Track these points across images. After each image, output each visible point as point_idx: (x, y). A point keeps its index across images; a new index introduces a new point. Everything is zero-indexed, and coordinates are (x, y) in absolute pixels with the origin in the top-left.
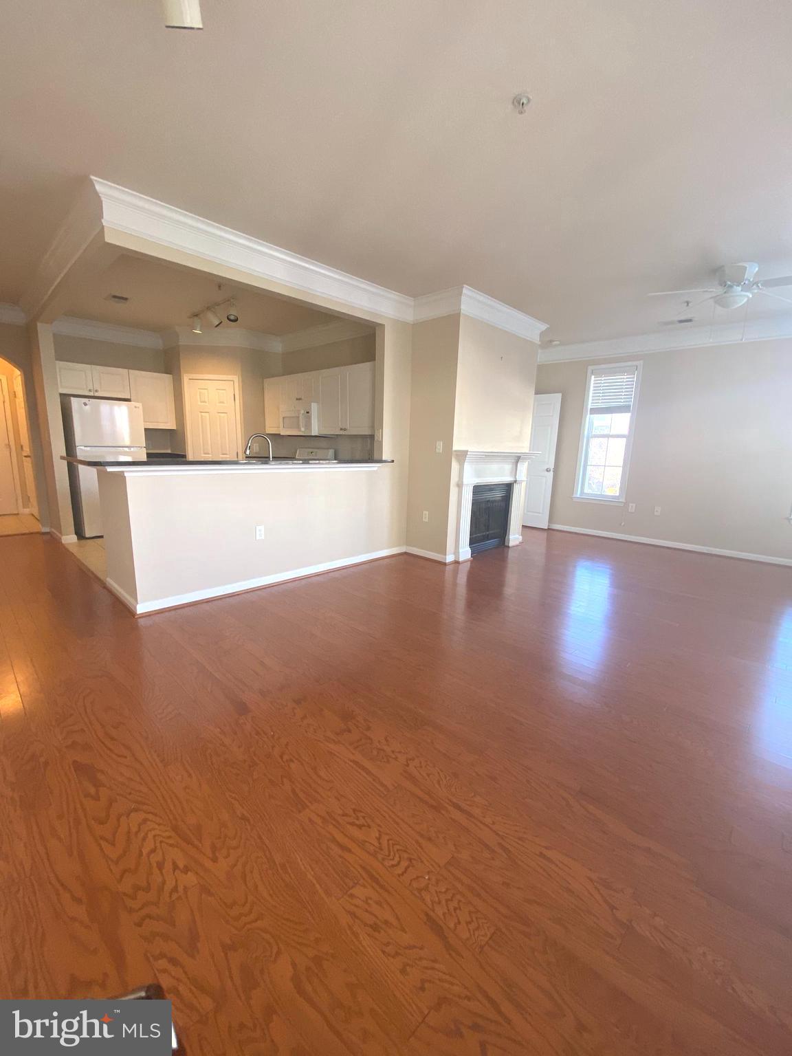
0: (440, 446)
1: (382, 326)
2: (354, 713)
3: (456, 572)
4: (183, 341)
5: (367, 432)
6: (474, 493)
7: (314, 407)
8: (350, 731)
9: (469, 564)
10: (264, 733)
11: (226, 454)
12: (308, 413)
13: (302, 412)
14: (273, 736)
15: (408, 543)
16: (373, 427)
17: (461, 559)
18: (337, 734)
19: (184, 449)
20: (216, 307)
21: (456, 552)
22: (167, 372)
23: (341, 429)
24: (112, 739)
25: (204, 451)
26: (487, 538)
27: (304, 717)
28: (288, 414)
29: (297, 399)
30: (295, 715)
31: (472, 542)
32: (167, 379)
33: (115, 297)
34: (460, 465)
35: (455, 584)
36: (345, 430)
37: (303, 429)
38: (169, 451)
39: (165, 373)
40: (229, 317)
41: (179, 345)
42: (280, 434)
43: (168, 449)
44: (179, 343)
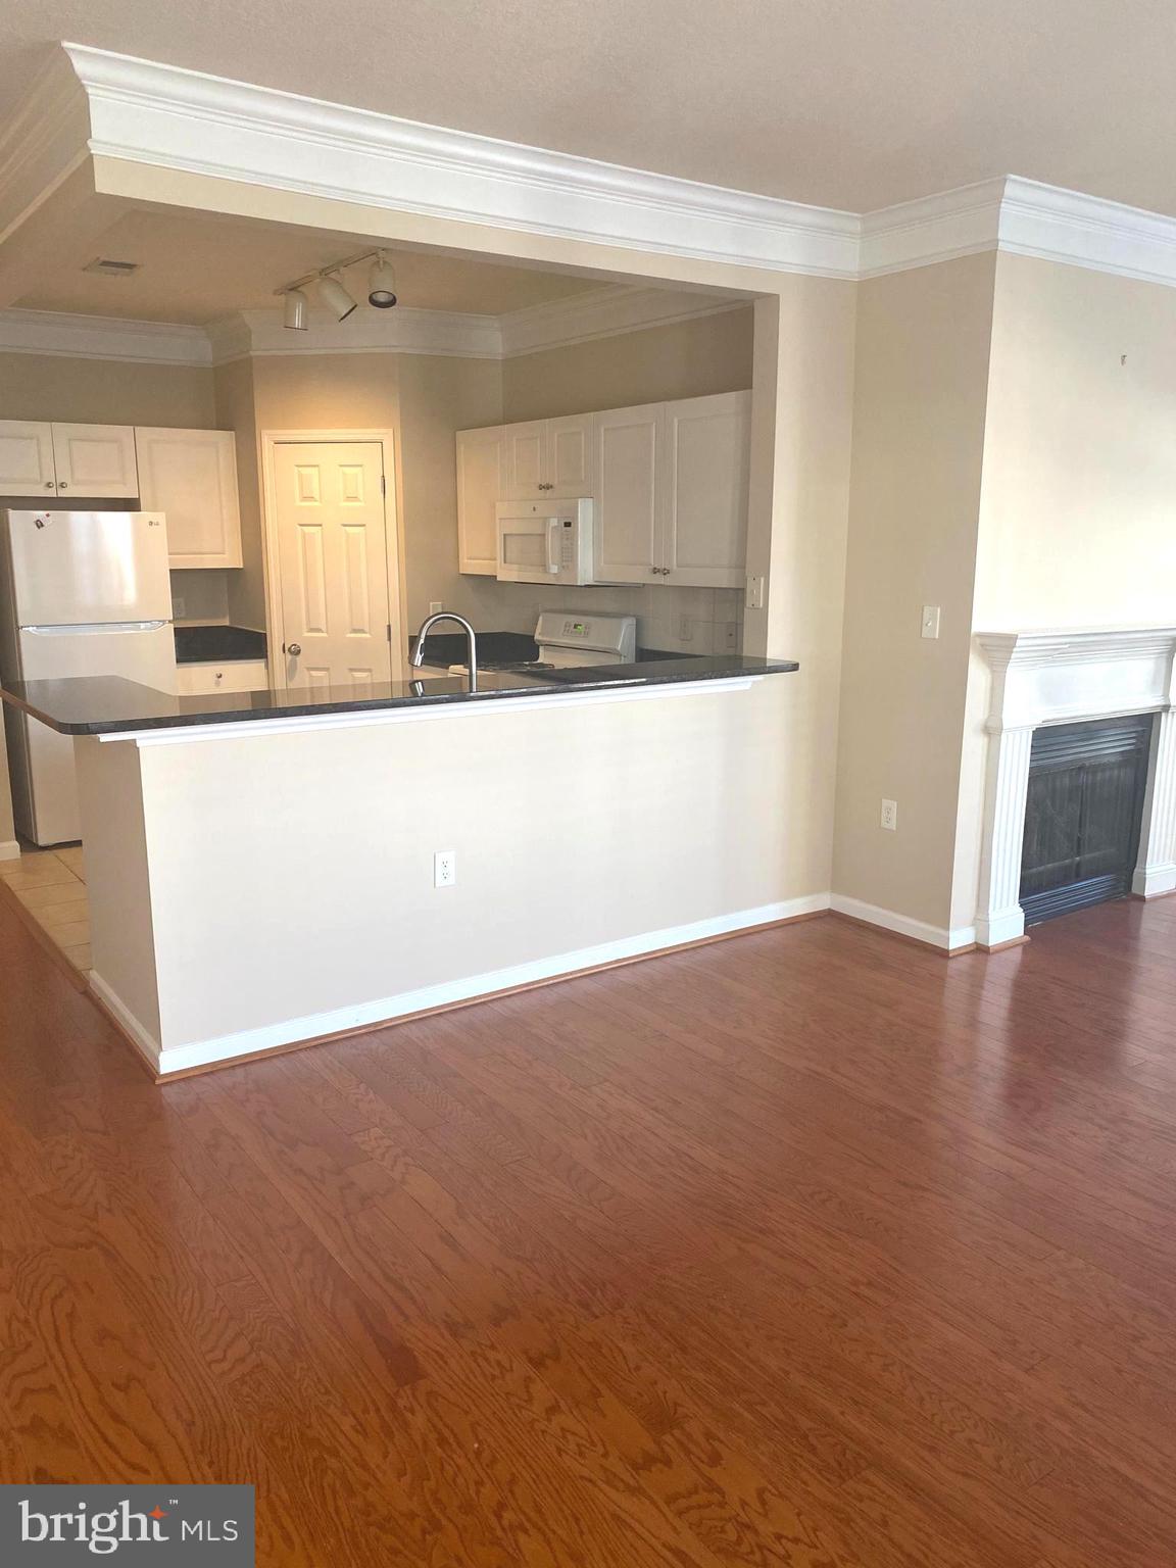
0: (933, 624)
1: (772, 299)
2: (680, 1410)
3: (977, 981)
4: (258, 349)
5: (723, 579)
6: (1036, 749)
7: (585, 512)
8: (668, 1463)
9: (1016, 956)
10: (458, 1443)
11: (362, 631)
12: (568, 524)
13: (554, 522)
14: (478, 1453)
15: (836, 885)
16: (741, 565)
17: (995, 939)
18: (636, 1467)
19: (262, 618)
20: (342, 269)
21: (980, 918)
22: (222, 425)
23: (655, 571)
24: (116, 1418)
25: (308, 622)
26: (1076, 873)
27: (552, 1410)
28: (515, 528)
29: (541, 487)
30: (530, 1400)
31: (1029, 888)
32: (222, 442)
33: (105, 263)
34: (993, 672)
35: (973, 1023)
36: (666, 572)
37: (554, 569)
38: (226, 622)
39: (218, 429)
40: (374, 297)
41: (251, 358)
42: (496, 577)
43: (224, 617)
44: (252, 353)
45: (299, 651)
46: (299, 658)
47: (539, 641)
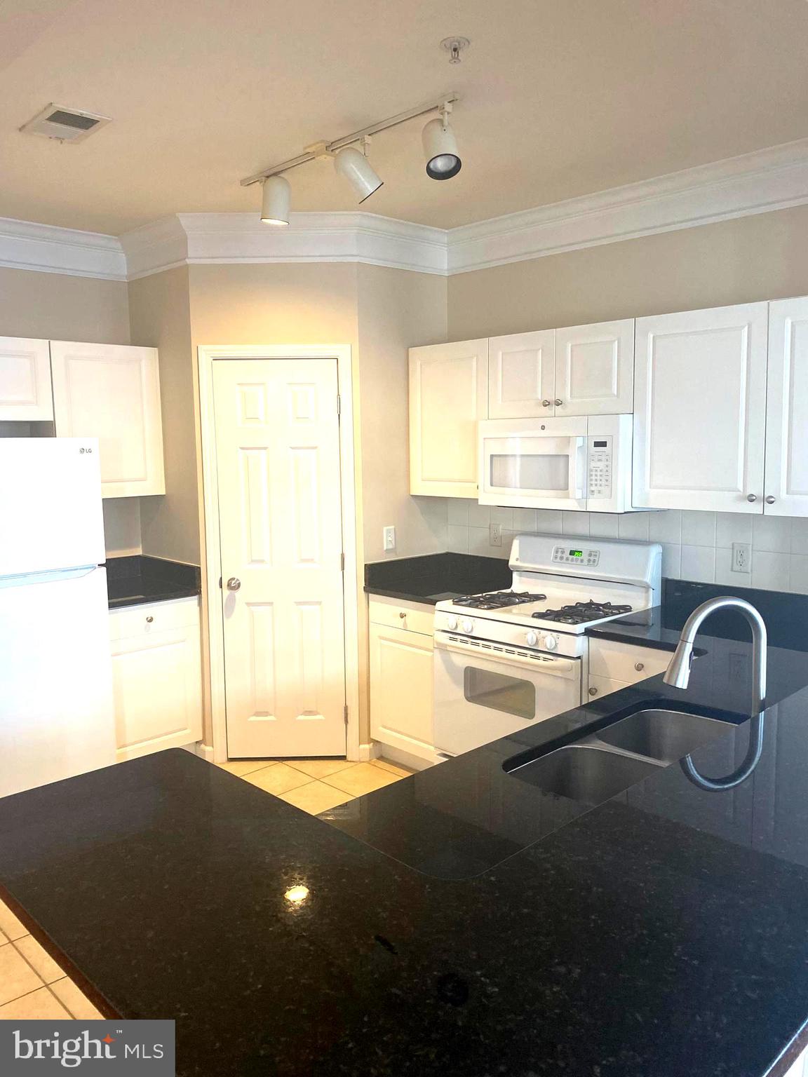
12: (600, 444)
13: (579, 442)
22: (138, 339)
29: (545, 403)
32: (138, 358)
37: (577, 495)
38: (139, 551)
39: (131, 345)
40: (432, 166)
41: (187, 265)
42: (477, 499)
43: (137, 546)
44: (188, 261)
45: (239, 585)
46: (238, 594)
47: (513, 566)
